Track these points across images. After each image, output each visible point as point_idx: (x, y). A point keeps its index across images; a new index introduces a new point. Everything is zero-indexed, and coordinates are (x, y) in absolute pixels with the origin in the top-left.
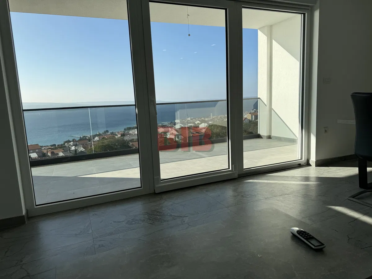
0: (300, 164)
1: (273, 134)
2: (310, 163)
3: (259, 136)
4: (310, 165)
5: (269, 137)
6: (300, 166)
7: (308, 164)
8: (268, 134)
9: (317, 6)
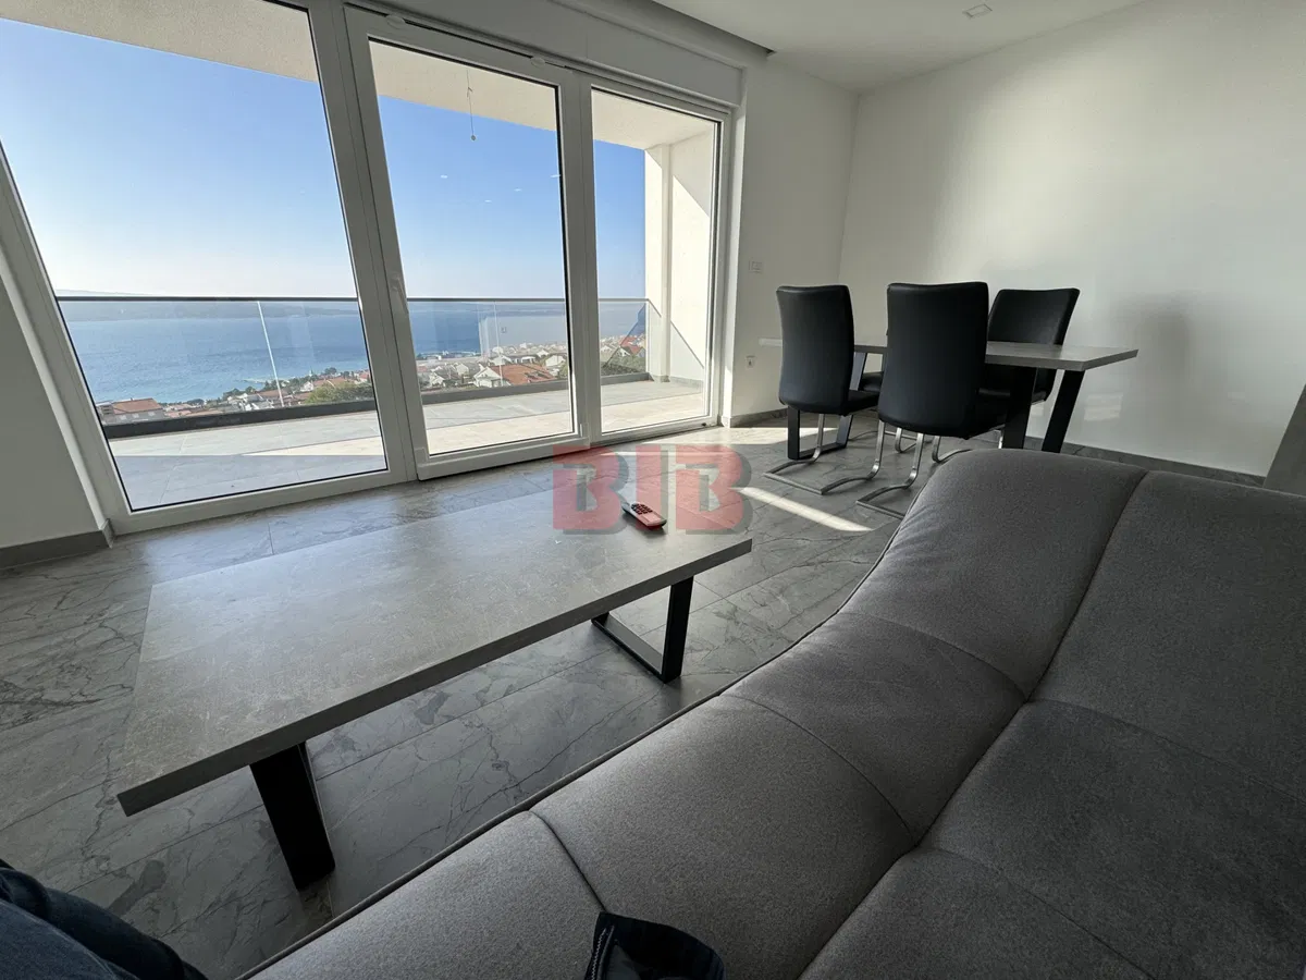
0: (704, 425)
1: (672, 374)
2: (723, 421)
3: (647, 377)
4: (722, 426)
5: (666, 379)
6: (704, 426)
7: (719, 424)
8: (665, 374)
9: (743, 108)
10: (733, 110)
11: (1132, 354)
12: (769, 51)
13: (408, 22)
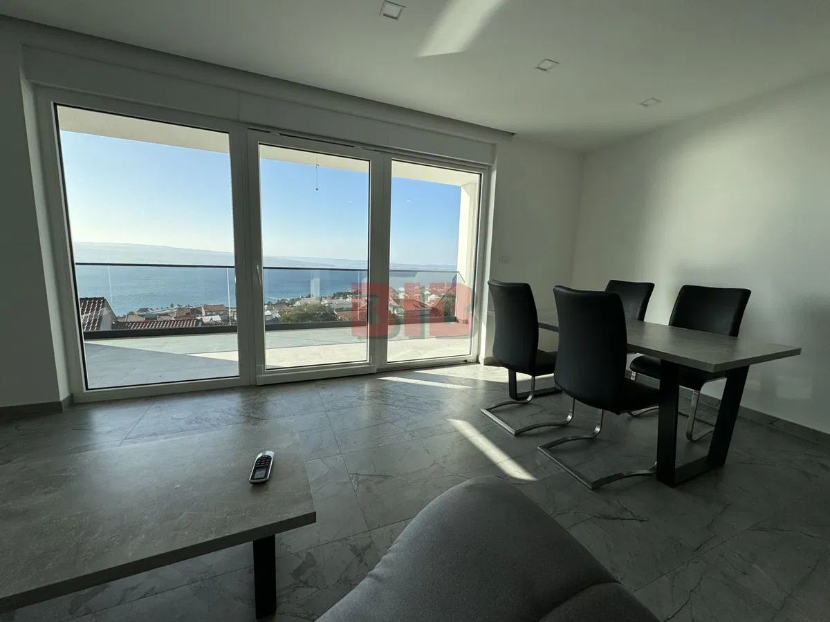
0: (466, 361)
2: (480, 360)
4: (479, 363)
7: (477, 362)
9: (495, 166)
10: (490, 167)
11: (796, 352)
12: (513, 134)
13: (281, 134)
